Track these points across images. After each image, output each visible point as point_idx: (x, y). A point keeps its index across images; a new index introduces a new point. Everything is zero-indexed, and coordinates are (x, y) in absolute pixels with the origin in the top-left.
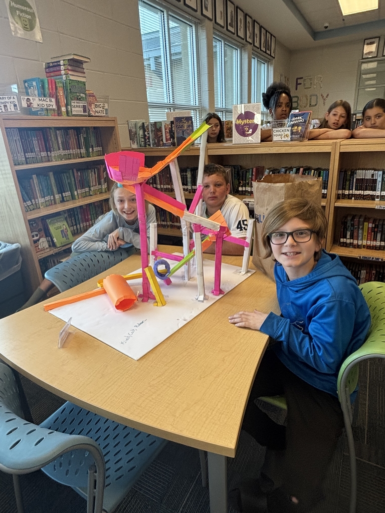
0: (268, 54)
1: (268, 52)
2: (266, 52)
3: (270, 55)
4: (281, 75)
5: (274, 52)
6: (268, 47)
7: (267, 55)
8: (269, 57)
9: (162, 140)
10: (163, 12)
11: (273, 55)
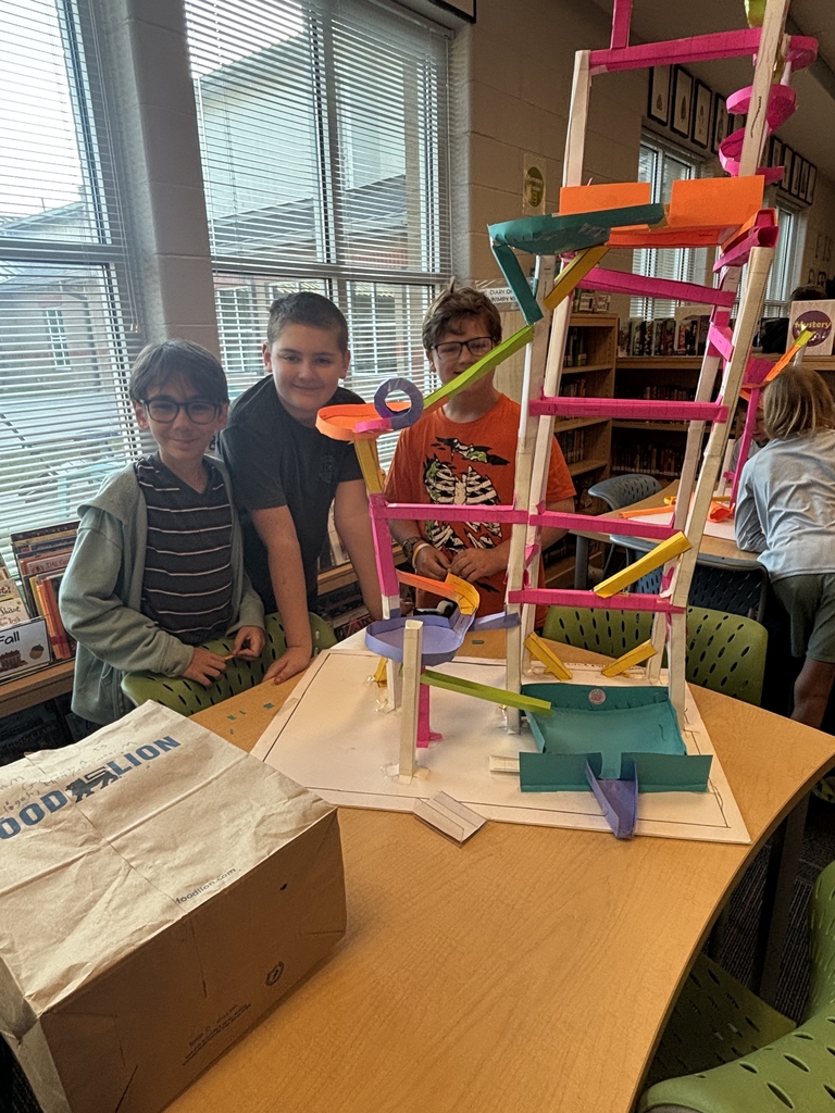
0: (800, 199)
1: (802, 196)
2: (797, 197)
3: (805, 201)
4: (820, 235)
5: (812, 194)
6: (802, 187)
7: (798, 201)
8: (803, 204)
9: (672, 347)
10: (657, 153)
11: (809, 200)
